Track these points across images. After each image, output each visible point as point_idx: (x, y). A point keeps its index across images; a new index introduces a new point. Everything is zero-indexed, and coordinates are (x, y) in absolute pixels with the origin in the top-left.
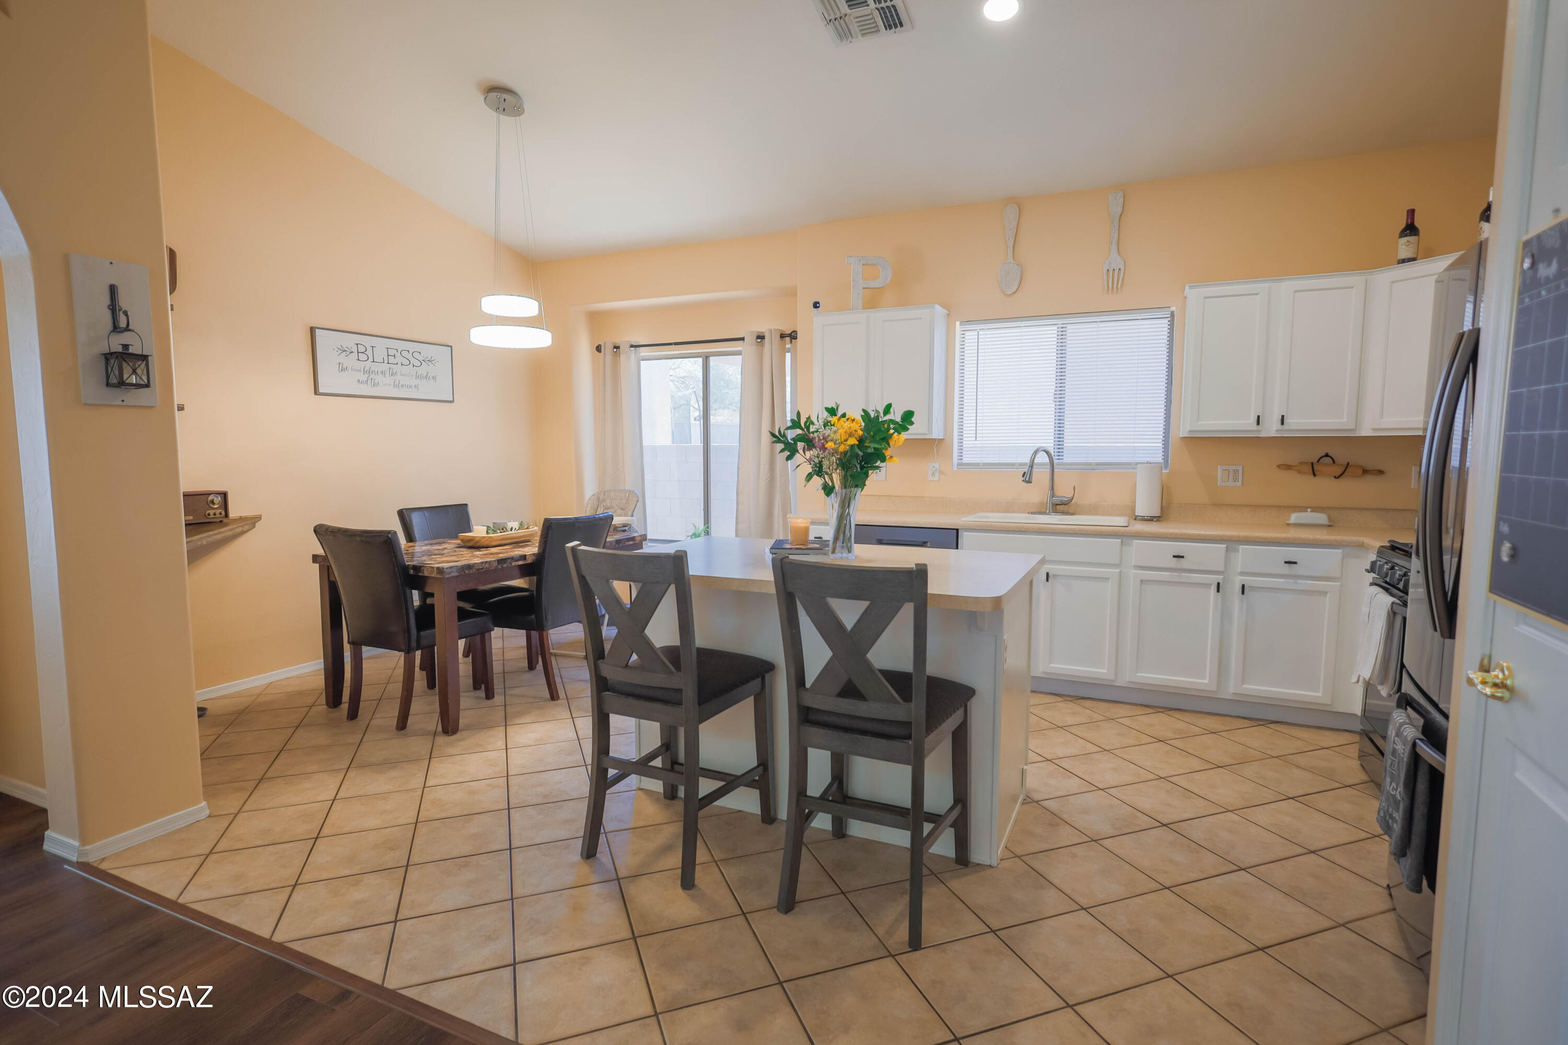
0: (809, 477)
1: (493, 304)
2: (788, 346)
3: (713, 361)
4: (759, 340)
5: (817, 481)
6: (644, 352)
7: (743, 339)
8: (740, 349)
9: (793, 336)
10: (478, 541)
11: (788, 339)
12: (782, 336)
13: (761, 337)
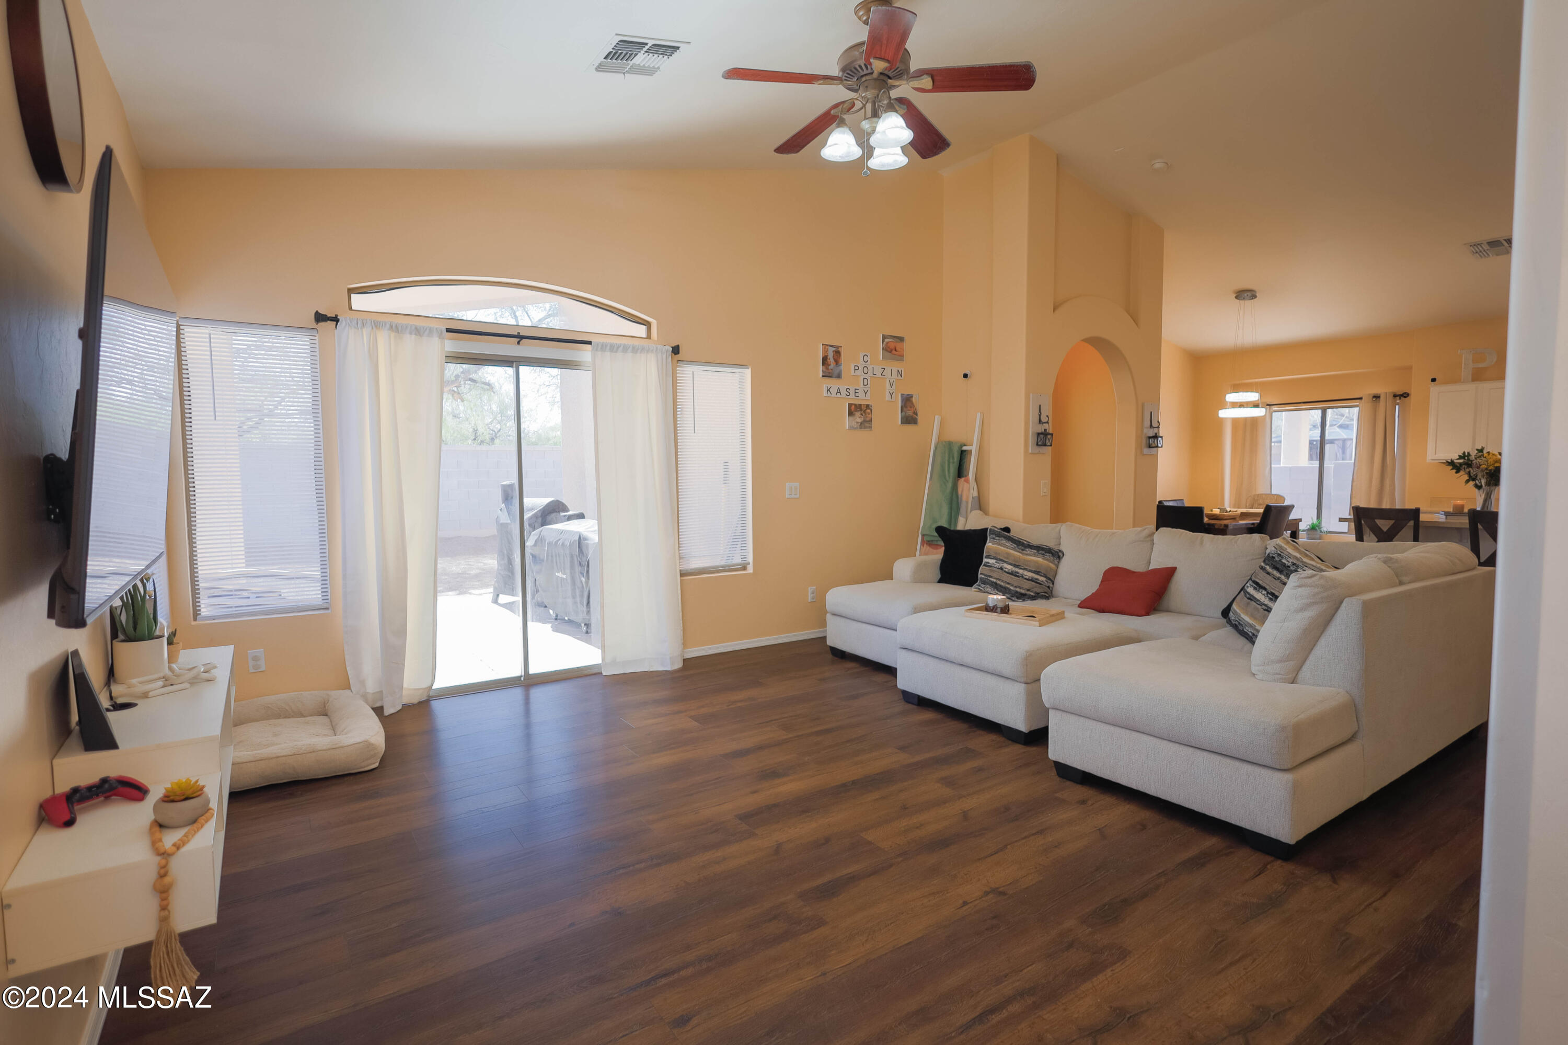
0: (1467, 481)
1: (1231, 397)
2: (1398, 401)
3: (1329, 411)
4: (1374, 399)
5: (1471, 483)
6: (1275, 408)
7: (1361, 399)
8: (1358, 404)
9: (1405, 395)
10: (1218, 516)
11: (1398, 398)
12: (1395, 396)
13: (1377, 397)
